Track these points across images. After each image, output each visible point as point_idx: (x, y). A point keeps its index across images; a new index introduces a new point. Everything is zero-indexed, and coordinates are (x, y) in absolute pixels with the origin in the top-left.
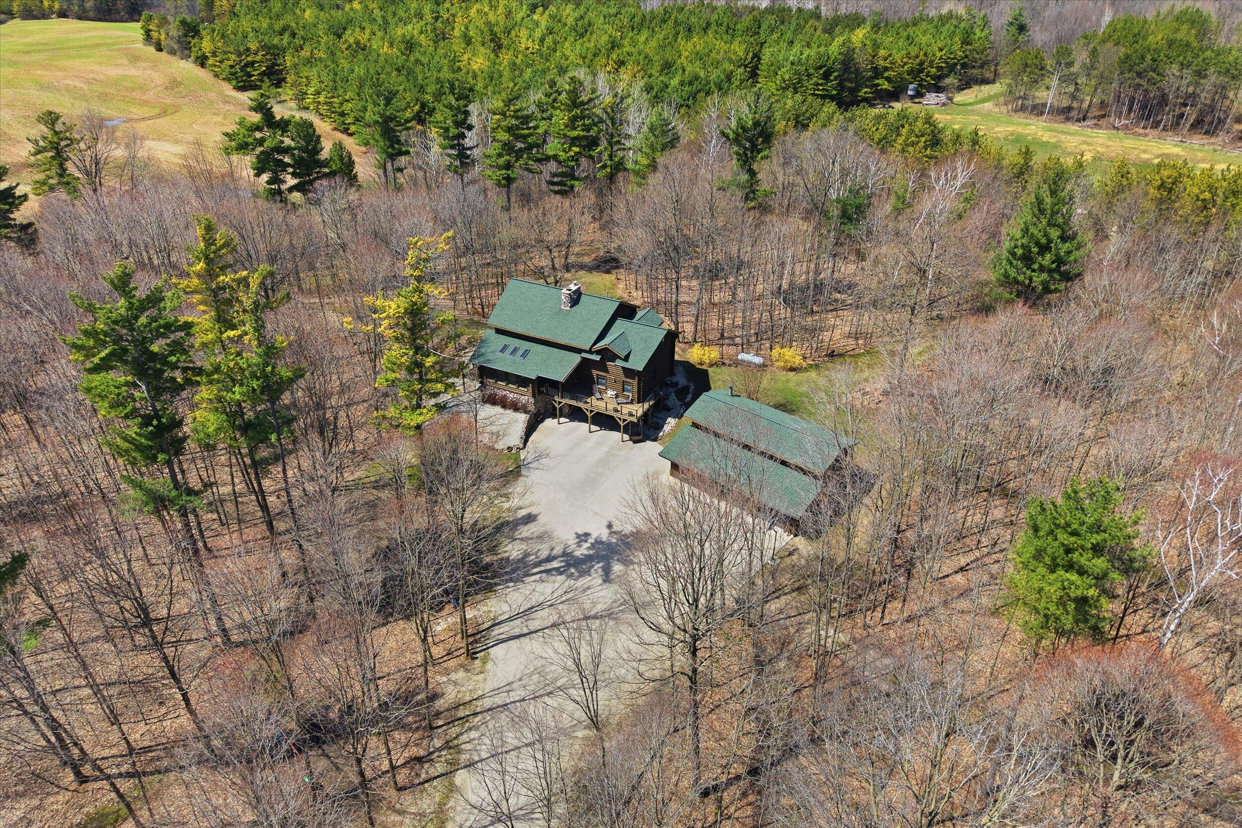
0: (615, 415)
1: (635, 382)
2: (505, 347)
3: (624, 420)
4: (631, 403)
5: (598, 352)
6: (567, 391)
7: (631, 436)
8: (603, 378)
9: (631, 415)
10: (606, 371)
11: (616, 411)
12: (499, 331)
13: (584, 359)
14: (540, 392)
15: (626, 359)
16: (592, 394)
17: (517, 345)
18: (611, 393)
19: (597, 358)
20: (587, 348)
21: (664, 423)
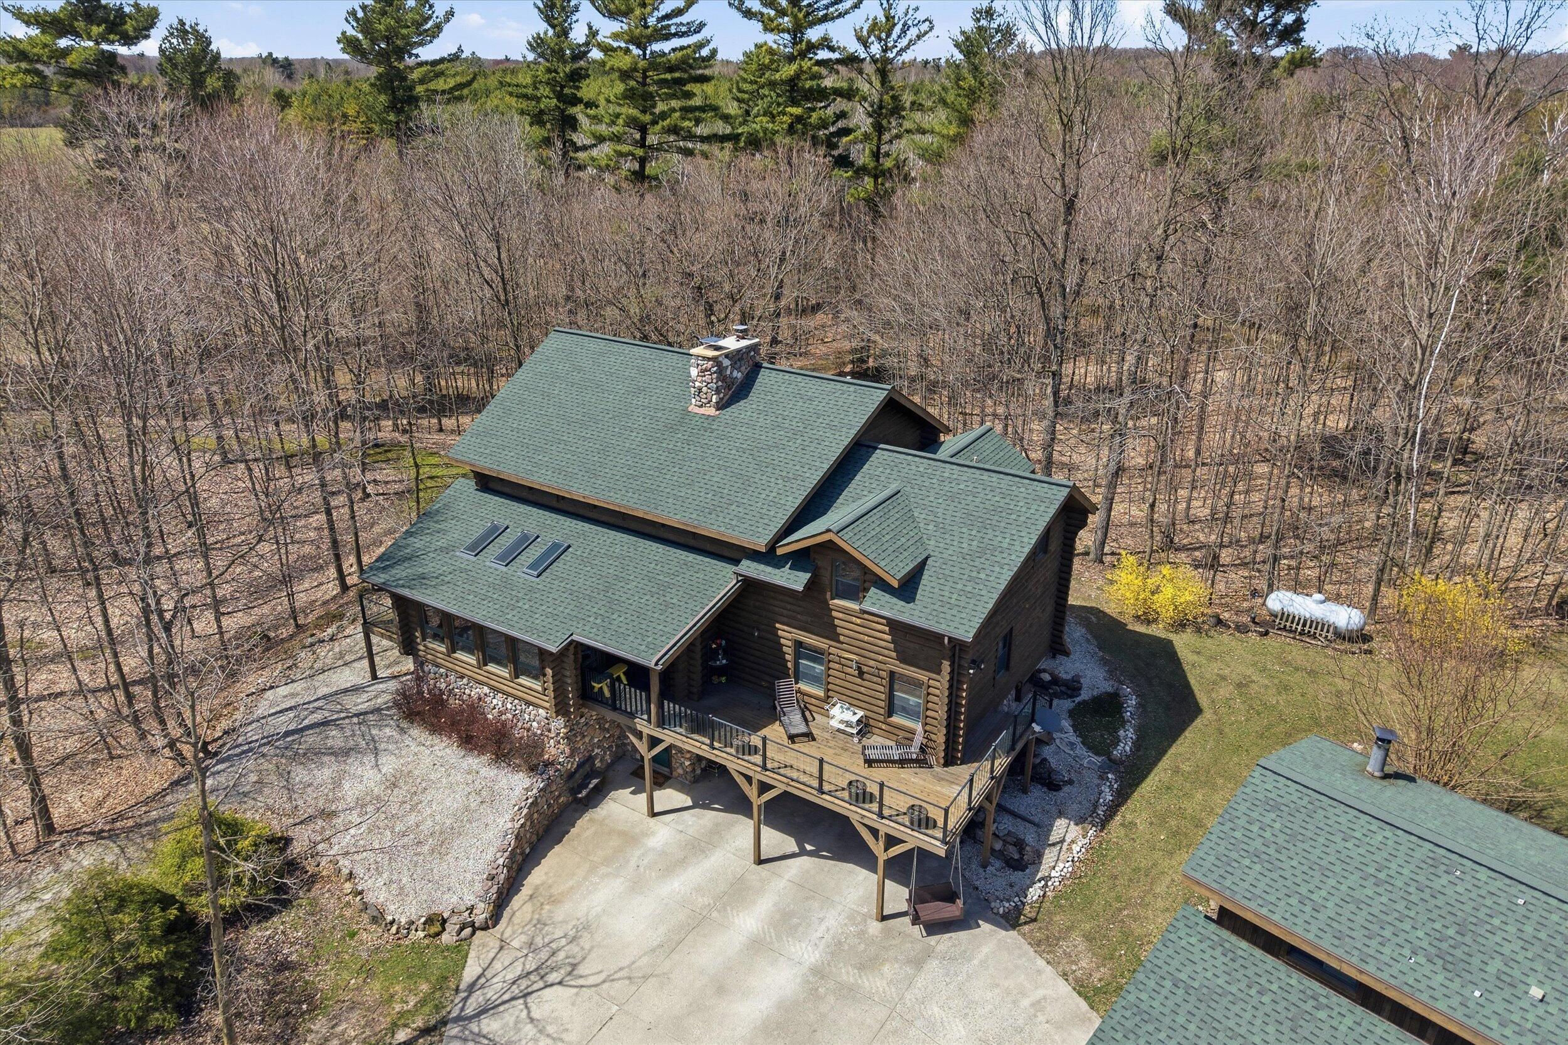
0: (856, 814)
1: (940, 683)
2: (494, 533)
3: (891, 841)
4: (921, 762)
5: (801, 559)
6: (684, 699)
7: (918, 899)
8: (817, 655)
9: (923, 822)
10: (830, 632)
11: (862, 797)
12: (487, 483)
13: (749, 586)
14: (587, 696)
15: (907, 589)
16: (772, 714)
17: (532, 529)
18: (841, 715)
19: (795, 580)
20: (760, 543)
21: (1044, 842)
